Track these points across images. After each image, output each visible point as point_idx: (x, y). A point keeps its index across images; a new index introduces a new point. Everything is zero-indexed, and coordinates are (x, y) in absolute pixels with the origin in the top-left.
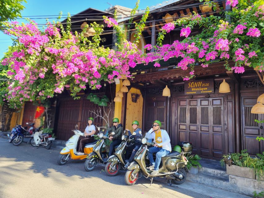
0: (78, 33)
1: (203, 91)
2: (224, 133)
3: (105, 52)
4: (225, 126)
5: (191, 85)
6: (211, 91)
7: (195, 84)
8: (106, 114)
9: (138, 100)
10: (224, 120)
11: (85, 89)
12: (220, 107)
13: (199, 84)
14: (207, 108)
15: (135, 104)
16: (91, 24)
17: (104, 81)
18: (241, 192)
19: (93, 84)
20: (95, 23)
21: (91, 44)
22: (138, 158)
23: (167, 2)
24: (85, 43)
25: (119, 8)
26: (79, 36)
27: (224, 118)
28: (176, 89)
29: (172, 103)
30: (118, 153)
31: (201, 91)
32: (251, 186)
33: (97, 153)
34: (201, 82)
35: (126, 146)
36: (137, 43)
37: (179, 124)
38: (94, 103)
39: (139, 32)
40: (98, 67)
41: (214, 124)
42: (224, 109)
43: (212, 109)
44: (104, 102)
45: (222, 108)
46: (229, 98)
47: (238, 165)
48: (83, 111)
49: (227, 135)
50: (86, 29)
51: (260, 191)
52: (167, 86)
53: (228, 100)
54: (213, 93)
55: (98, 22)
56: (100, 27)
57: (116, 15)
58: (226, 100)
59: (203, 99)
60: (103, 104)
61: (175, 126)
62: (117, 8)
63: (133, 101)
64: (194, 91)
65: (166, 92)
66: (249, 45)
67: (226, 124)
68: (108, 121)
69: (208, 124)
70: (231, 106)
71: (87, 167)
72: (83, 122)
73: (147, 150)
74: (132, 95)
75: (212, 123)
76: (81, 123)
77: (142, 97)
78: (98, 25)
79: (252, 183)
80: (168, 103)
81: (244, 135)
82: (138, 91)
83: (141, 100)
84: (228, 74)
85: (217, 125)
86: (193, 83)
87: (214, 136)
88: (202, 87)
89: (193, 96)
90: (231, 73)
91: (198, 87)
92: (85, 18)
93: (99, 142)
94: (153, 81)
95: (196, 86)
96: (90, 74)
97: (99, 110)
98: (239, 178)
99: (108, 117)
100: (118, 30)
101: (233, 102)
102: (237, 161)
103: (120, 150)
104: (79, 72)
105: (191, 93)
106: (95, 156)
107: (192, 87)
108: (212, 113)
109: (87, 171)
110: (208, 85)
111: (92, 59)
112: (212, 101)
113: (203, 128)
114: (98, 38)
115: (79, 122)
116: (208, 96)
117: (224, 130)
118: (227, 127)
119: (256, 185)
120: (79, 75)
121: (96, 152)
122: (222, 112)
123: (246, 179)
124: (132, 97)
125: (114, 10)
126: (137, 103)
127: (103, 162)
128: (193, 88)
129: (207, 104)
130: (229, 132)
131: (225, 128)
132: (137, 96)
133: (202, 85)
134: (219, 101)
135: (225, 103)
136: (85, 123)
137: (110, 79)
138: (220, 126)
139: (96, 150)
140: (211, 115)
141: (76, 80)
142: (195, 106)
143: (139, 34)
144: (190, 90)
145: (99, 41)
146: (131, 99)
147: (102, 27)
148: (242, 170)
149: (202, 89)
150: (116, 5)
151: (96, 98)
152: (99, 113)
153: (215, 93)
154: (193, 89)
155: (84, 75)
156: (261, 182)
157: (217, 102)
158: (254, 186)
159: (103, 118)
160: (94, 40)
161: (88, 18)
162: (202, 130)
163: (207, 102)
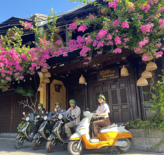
0: (3, 36)
1: (111, 77)
2: (130, 109)
3: (26, 50)
4: (130, 103)
5: (102, 73)
6: (117, 77)
7: (104, 72)
8: (33, 104)
9: (61, 90)
10: (129, 98)
11: (11, 81)
12: (125, 89)
13: (108, 72)
14: (115, 90)
15: (58, 93)
16: (13, 28)
17: (27, 73)
18: (138, 149)
19: (16, 76)
20: (15, 27)
21: (15, 45)
22: (55, 130)
23: (75, 8)
24: (9, 44)
25: (39, 15)
26: (4, 39)
27: (129, 97)
28: (91, 78)
29: (89, 90)
30: (40, 130)
31: (110, 77)
32: (144, 143)
33: (24, 133)
34: (109, 70)
35: (47, 124)
36: (52, 41)
37: (95, 106)
38: (22, 94)
39: (52, 32)
40: (20, 61)
41: (122, 103)
42: (128, 90)
43: (119, 91)
44: (30, 92)
45: (127, 89)
46: (131, 81)
47: (134, 128)
48: (14, 104)
49: (132, 110)
50: (9, 32)
51: (151, 146)
52: (82, 75)
53: (130, 82)
54: (119, 77)
55: (18, 27)
56: (20, 30)
57: (36, 21)
58: (129, 83)
59: (112, 84)
60: (29, 95)
61: (93, 108)
62: (37, 16)
63: (56, 90)
64: (104, 78)
65: (82, 80)
66: (126, 34)
67: (130, 102)
68: (35, 110)
69: (117, 103)
70: (133, 87)
71: (17, 146)
72: (15, 114)
73: (61, 123)
74: (55, 85)
75: (120, 103)
76: (13, 115)
77: (65, 88)
78: (18, 28)
79: (145, 141)
80: (86, 90)
81: (144, 109)
82: (60, 83)
83: (63, 90)
84: (123, 59)
85: (124, 104)
86: (103, 72)
87: (123, 113)
88: (110, 74)
89: (104, 82)
90: (125, 59)
91: (107, 74)
92: (8, 24)
93: (25, 124)
94: (69, 71)
95: (106, 74)
96: (14, 68)
97: (26, 100)
98: (135, 138)
99: (35, 106)
100: (34, 31)
101: (134, 83)
102: (132, 125)
103: (42, 128)
104: (5, 67)
105: (103, 79)
106: (23, 136)
107: (102, 75)
108: (120, 94)
109: (17, 149)
110: (114, 71)
111: (14, 55)
112: (118, 84)
113: (114, 107)
114: (20, 40)
115: (12, 114)
116: (115, 81)
117: (129, 106)
118: (131, 104)
119: (147, 142)
120: (5, 69)
121: (22, 132)
122: (127, 92)
123: (140, 138)
124: (55, 88)
125: (34, 17)
126: (60, 92)
127: (30, 140)
128: (104, 75)
129: (115, 87)
130: (133, 108)
131: (130, 105)
132: (60, 86)
133: (110, 72)
134: (124, 84)
135: (128, 85)
136: (16, 115)
137: (32, 71)
138: (127, 104)
139: (23, 130)
140: (119, 96)
141: (2, 74)
142: (107, 90)
143: (53, 34)
144: (101, 77)
145: (21, 41)
146: (55, 89)
147: (22, 30)
148: (137, 132)
149: (110, 76)
150: (36, 14)
151: (22, 90)
152: (26, 103)
153: (120, 78)
154: (103, 77)
155: (9, 69)
156: (150, 138)
157: (123, 85)
158: (146, 142)
159: (31, 107)
160: (17, 41)
161: (10, 24)
162: (113, 109)
163: (115, 85)
